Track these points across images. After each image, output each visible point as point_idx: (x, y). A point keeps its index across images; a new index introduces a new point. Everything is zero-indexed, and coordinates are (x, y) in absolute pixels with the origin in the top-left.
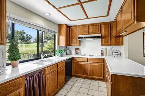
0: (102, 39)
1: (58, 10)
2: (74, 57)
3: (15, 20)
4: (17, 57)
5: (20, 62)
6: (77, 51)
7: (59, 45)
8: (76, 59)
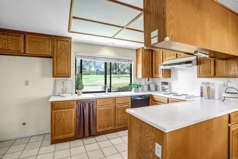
0: (199, 66)
1: (114, 38)
2: (152, 94)
3: (81, 57)
4: (80, 87)
5: (83, 93)
6: (165, 86)
7: (136, 77)
8: (155, 98)
